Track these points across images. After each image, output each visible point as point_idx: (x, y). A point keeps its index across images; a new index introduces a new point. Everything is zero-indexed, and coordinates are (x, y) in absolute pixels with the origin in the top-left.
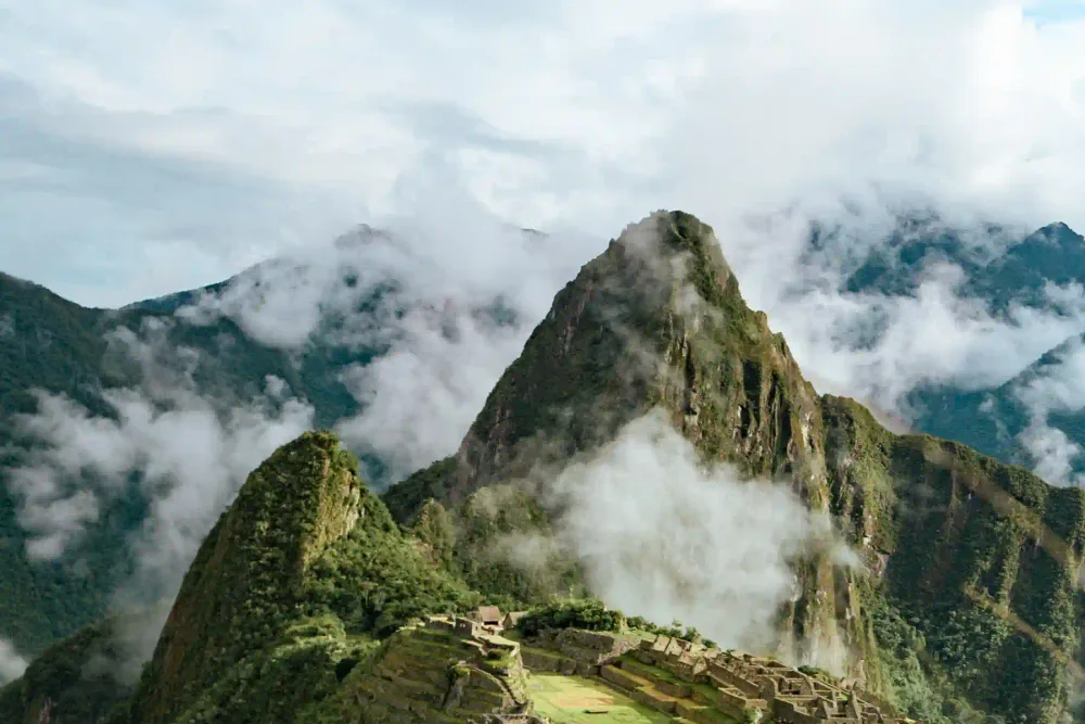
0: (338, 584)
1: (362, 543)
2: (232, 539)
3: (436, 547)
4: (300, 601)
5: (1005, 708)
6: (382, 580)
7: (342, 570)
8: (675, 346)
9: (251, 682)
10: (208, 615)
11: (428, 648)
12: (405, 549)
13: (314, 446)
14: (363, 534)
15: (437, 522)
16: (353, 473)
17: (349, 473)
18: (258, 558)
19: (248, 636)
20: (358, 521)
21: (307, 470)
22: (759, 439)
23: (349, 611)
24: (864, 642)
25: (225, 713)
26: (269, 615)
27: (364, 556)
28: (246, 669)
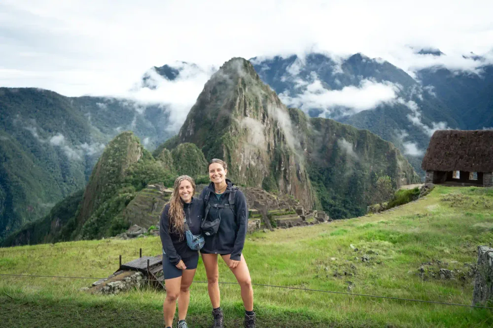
0: (134, 177)
1: (142, 164)
2: (101, 166)
3: (167, 163)
4: (122, 183)
5: (350, 195)
6: (148, 174)
7: (135, 172)
8: (240, 97)
9: (107, 209)
10: (95, 189)
11: (148, 195)
12: (156, 164)
13: (125, 135)
14: (142, 160)
15: (167, 156)
16: (138, 143)
17: (137, 143)
18: (109, 171)
19: (107, 195)
20: (141, 157)
21: (123, 143)
22: (268, 122)
23: (137, 184)
24: (305, 180)
25: (99, 219)
26: (113, 188)
27: (142, 168)
28: (106, 204)
